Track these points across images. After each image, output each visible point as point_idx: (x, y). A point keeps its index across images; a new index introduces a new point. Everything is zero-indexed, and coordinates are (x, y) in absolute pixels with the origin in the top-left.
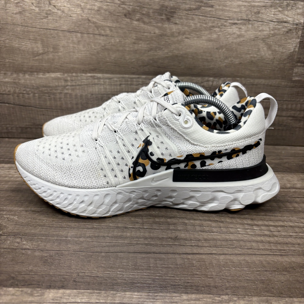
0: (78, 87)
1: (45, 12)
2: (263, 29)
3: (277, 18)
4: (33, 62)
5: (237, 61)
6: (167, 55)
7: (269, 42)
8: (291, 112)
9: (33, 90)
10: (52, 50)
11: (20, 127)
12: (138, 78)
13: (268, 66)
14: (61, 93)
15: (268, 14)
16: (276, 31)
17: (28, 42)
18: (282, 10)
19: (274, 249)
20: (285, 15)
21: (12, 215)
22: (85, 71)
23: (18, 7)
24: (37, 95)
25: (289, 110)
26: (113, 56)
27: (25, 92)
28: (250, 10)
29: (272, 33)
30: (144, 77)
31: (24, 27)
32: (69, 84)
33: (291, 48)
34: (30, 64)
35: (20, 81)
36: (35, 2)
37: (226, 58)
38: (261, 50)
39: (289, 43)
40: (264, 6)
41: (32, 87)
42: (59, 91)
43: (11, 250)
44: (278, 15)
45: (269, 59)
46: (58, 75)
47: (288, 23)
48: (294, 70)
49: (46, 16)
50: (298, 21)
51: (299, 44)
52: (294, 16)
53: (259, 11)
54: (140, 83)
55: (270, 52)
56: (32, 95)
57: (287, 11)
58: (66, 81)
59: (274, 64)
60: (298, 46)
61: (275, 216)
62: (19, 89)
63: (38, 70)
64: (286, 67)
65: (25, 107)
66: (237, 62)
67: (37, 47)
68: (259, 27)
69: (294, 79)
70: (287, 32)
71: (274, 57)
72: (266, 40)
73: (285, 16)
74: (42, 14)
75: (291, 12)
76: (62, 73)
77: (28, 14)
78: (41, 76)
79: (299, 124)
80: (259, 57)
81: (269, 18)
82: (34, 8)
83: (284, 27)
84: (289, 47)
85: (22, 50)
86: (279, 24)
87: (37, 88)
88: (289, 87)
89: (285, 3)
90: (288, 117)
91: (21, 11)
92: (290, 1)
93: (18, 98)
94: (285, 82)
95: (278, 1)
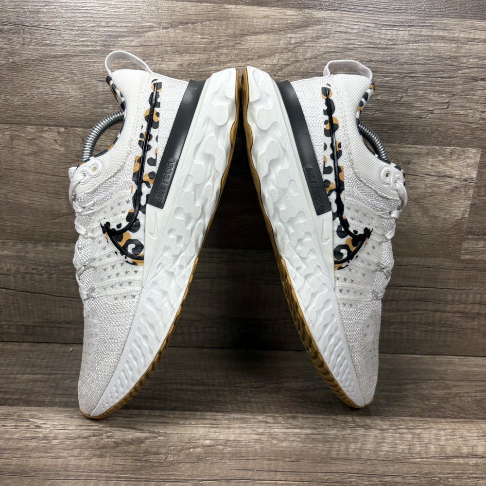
1: (74, 153)
3: (437, 170)
4: (51, 226)
7: (425, 205)
8: (459, 306)
9: (48, 269)
11: (23, 325)
12: (222, 253)
15: (423, 165)
16: (435, 189)
17: (44, 197)
18: (444, 160)
20: (447, 166)
23: (32, 145)
24: (54, 276)
25: (457, 303)
27: (34, 272)
28: (396, 158)
29: (429, 191)
31: (40, 175)
35: (27, 255)
36: (59, 139)
39: (455, 206)
40: (416, 154)
41: (47, 264)
44: (438, 167)
45: (426, 228)
47: (452, 177)
48: (463, 244)
49: (76, 159)
50: (467, 176)
51: (469, 207)
52: (461, 169)
53: (409, 161)
54: (224, 260)
55: (426, 219)
56: (46, 276)
57: (451, 162)
60: (468, 210)
62: (25, 267)
63: (59, 239)
65: (33, 294)
67: (59, 204)
68: (410, 183)
69: (463, 258)
70: (452, 191)
72: (421, 201)
73: (449, 169)
74: (70, 156)
75: (457, 163)
77: (46, 156)
78: (64, 248)
79: (472, 324)
80: (410, 224)
81: (425, 171)
82: (57, 147)
83: (446, 184)
84: (455, 211)
85: (35, 208)
86: (440, 179)
87: (55, 265)
88: (456, 270)
89: (448, 149)
90: (455, 312)
91: (37, 152)
92: (456, 148)
93: (24, 280)
94: (450, 262)
95: (437, 148)
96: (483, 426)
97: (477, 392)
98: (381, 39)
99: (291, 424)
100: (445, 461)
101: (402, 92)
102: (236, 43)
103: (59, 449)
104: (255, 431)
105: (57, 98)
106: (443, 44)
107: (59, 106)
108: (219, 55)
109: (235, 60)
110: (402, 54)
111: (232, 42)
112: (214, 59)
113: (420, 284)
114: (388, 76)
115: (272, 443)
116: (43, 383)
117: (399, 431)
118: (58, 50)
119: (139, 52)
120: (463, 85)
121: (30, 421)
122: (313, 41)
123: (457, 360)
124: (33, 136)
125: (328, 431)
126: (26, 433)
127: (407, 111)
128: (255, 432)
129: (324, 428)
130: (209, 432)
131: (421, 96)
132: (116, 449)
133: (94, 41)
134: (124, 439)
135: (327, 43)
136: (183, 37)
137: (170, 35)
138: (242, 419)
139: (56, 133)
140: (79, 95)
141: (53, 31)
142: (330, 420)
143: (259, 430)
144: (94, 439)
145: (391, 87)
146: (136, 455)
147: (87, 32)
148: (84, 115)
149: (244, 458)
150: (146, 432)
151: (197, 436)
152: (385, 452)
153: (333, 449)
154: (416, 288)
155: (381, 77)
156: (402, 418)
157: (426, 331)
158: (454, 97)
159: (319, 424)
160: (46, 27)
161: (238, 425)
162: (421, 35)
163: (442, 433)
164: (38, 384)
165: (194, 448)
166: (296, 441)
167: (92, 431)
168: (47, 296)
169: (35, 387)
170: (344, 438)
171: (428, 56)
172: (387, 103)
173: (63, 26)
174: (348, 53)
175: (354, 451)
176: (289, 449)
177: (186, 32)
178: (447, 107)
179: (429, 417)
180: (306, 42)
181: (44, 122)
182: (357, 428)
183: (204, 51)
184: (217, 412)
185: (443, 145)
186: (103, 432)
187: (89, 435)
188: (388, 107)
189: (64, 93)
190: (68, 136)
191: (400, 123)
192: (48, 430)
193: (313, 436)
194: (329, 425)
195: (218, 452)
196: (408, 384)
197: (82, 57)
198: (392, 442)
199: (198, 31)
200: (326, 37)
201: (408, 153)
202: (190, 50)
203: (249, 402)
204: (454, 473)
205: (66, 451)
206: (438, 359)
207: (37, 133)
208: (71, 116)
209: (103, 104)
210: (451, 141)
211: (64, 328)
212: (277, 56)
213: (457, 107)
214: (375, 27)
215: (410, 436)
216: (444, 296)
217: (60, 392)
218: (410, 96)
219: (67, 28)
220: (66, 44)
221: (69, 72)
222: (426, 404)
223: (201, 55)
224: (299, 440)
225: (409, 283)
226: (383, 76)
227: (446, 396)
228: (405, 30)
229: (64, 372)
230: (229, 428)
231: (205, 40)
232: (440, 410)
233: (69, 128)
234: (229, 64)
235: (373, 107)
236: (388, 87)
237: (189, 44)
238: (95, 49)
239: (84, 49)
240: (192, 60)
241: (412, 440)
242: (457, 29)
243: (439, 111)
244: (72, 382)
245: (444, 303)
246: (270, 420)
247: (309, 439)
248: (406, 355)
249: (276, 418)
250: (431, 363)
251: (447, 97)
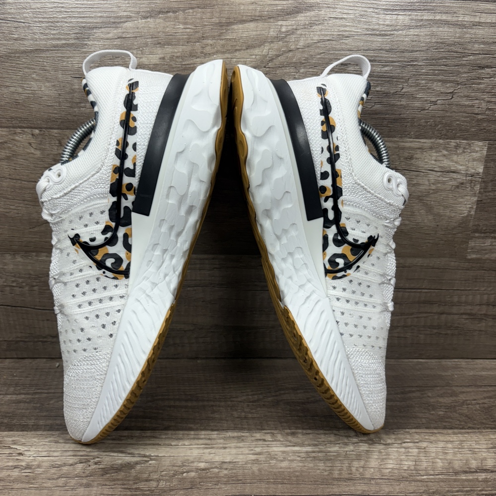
2: (418, 182)
3: (441, 165)
4: (30, 236)
7: (428, 203)
8: (465, 307)
11: (5, 341)
13: (427, 238)
15: (426, 161)
16: (439, 185)
17: (21, 205)
18: (449, 155)
20: (452, 161)
23: (4, 149)
24: (36, 288)
25: (463, 305)
27: (14, 284)
28: (397, 154)
29: (433, 188)
31: (14, 181)
33: (464, 210)
34: (25, 239)
35: (5, 267)
36: (34, 142)
38: (415, 214)
40: (419, 149)
41: (27, 276)
44: (442, 162)
45: (430, 227)
47: (458, 173)
48: (470, 243)
50: (473, 171)
51: (476, 204)
52: (467, 163)
53: (412, 156)
55: (430, 217)
56: (27, 288)
57: (456, 156)
59: (438, 235)
60: (475, 207)
63: (38, 249)
64: (456, 239)
65: (15, 308)
69: (469, 257)
70: (457, 187)
71: (438, 224)
72: (424, 198)
73: (454, 164)
74: (46, 160)
75: (463, 157)
77: (21, 161)
79: (479, 325)
81: (428, 166)
82: (33, 151)
83: (451, 179)
84: (461, 208)
85: (11, 217)
86: (444, 175)
87: (36, 277)
88: (462, 270)
89: (453, 143)
90: (462, 314)
91: (10, 156)
92: (461, 141)
93: (3, 293)
94: (456, 262)
95: (441, 141)
96: (492, 437)
97: (485, 398)
98: (379, 25)
99: (290, 442)
100: (453, 478)
101: (403, 82)
102: (222, 33)
103: (43, 479)
104: (252, 450)
105: (29, 98)
106: (446, 29)
107: (32, 106)
108: (204, 46)
109: (221, 52)
110: (403, 41)
111: (217, 32)
112: (199, 51)
113: (424, 286)
114: (388, 65)
115: (270, 463)
116: (26, 404)
117: (404, 445)
118: (28, 45)
119: (116, 45)
120: (469, 73)
121: (12, 448)
122: (305, 28)
123: (464, 363)
124: (5, 139)
125: (330, 447)
126: (8, 462)
127: (408, 103)
128: (252, 452)
129: (325, 445)
130: (204, 453)
131: (423, 86)
132: (105, 477)
133: (66, 34)
134: (113, 465)
135: (321, 30)
136: (164, 27)
137: (150, 26)
138: (238, 437)
139: (31, 136)
140: (53, 93)
141: (20, 23)
142: (332, 435)
143: (256, 449)
144: (80, 466)
145: (391, 77)
146: (125, 482)
147: (58, 24)
148: (60, 115)
149: (241, 482)
150: (137, 456)
151: (191, 459)
152: (390, 470)
153: (335, 468)
154: (420, 290)
155: (380, 66)
156: (407, 430)
157: (431, 334)
158: (459, 87)
159: (320, 440)
160: (13, 19)
161: (234, 444)
162: (422, 19)
163: (450, 446)
164: (22, 405)
165: (187, 472)
166: (295, 460)
167: (79, 457)
168: (29, 309)
169: (18, 409)
170: (346, 456)
171: (430, 42)
172: (387, 94)
173: (31, 17)
174: (344, 41)
175: (357, 470)
176: (289, 470)
177: (166, 22)
178: (451, 97)
179: (435, 428)
180: (298, 30)
181: (16, 123)
182: (360, 444)
183: (188, 42)
184: (212, 430)
185: (447, 139)
186: (91, 457)
187: (76, 461)
188: (388, 99)
189: (37, 92)
190: (43, 138)
191: (402, 115)
192: (31, 458)
193: (313, 454)
194: (330, 441)
195: (214, 475)
196: (413, 392)
197: (54, 52)
198: (397, 458)
199: (180, 21)
200: (320, 24)
201: (410, 148)
202: (172, 42)
203: (246, 418)
204: (462, 491)
205: (51, 481)
206: (444, 363)
207: (9, 136)
208: (46, 116)
209: (80, 103)
210: (456, 134)
211: (49, 343)
212: (267, 46)
213: (461, 97)
214: (373, 12)
215: (417, 450)
216: (449, 298)
217: (45, 414)
218: (411, 86)
219: (36, 20)
220: (36, 38)
221: (40, 68)
222: (433, 414)
223: (184, 47)
224: (299, 459)
225: (412, 286)
226: (383, 65)
227: (452, 404)
228: (405, 15)
229: (50, 391)
230: (225, 448)
231: (188, 30)
232: (447, 420)
233: (44, 130)
234: (215, 56)
235: (372, 99)
236: (388, 78)
237: (171, 35)
238: (68, 42)
239: (56, 42)
240: (175, 52)
241: (418, 455)
242: (461, 12)
243: (443, 102)
244: (58, 402)
245: (450, 305)
246: (268, 437)
247: (310, 457)
248: (411, 360)
249: (275, 434)
250: (436, 368)
251: (452, 87)
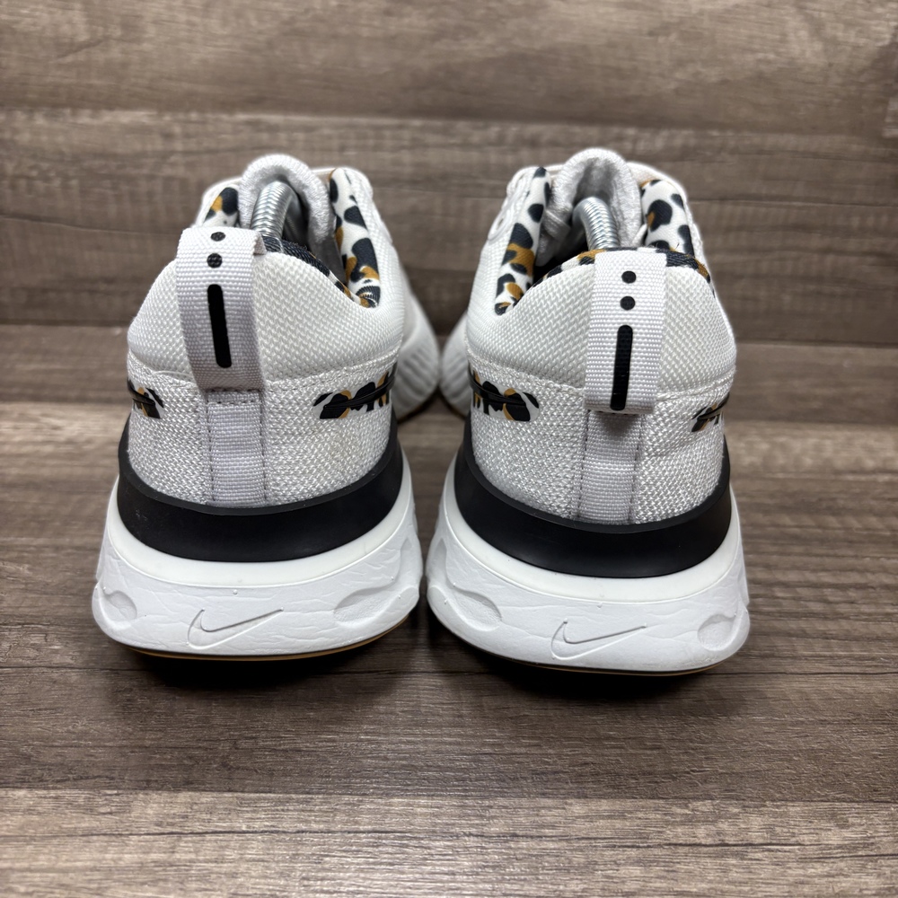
0: (206, 158)
4: (59, 73)
5: (713, 75)
6: (491, 55)
8: (873, 240)
9: (61, 168)
10: (118, 33)
11: (24, 288)
12: (400, 127)
13: (809, 91)
14: (151, 178)
17: (40, 8)
19: (840, 657)
21: (11, 560)
22: (228, 106)
24: (74, 183)
25: (869, 235)
26: (320, 55)
27: (34, 173)
30: (417, 123)
32: (179, 146)
33: (884, 33)
34: (50, 80)
35: (16, 138)
37: (680, 63)
38: (789, 38)
39: (878, 17)
41: (57, 157)
42: (145, 171)
43: (14, 670)
45: (815, 67)
46: (142, 116)
48: (891, 103)
54: (406, 143)
56: (57, 183)
58: (168, 136)
59: (830, 85)
61: (836, 556)
62: (15, 164)
63: (76, 100)
64: (865, 96)
65: (35, 222)
66: (714, 79)
67: (70, 22)
69: (887, 134)
71: (831, 61)
76: (154, 113)
78: (87, 120)
80: (784, 60)
84: (878, 29)
85: (22, 33)
87: (74, 159)
88: (872, 161)
90: (865, 254)
93: (14, 191)
94: (860, 143)
157: (803, 295)
211: (102, 293)
216: (844, 220)
225: (774, 192)
245: (844, 234)
